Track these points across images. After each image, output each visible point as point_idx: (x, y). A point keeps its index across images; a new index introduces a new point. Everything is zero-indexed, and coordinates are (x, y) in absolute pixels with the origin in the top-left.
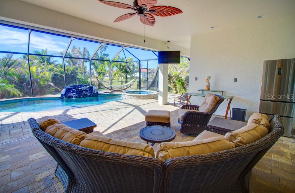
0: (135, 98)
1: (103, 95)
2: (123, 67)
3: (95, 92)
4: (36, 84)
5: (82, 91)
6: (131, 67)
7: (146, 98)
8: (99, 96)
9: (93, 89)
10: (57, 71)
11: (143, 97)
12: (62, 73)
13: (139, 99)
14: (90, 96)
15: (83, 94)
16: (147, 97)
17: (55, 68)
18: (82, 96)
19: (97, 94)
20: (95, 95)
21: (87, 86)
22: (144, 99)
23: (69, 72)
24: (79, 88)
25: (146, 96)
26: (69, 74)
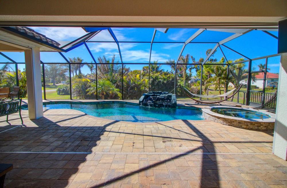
0: (222, 121)
1: (183, 107)
2: (223, 72)
3: (173, 103)
4: (136, 89)
5: (159, 99)
6: (236, 71)
7: (245, 127)
8: (177, 107)
9: (171, 99)
10: (161, 78)
11: (239, 123)
12: (164, 79)
13: (229, 125)
14: (166, 106)
15: (159, 103)
16: (247, 125)
17: (160, 76)
18: (157, 105)
19: (175, 105)
20: (172, 106)
21: (167, 94)
22: (240, 127)
23: (171, 79)
24: (157, 95)
25: (245, 122)
26: (170, 81)
